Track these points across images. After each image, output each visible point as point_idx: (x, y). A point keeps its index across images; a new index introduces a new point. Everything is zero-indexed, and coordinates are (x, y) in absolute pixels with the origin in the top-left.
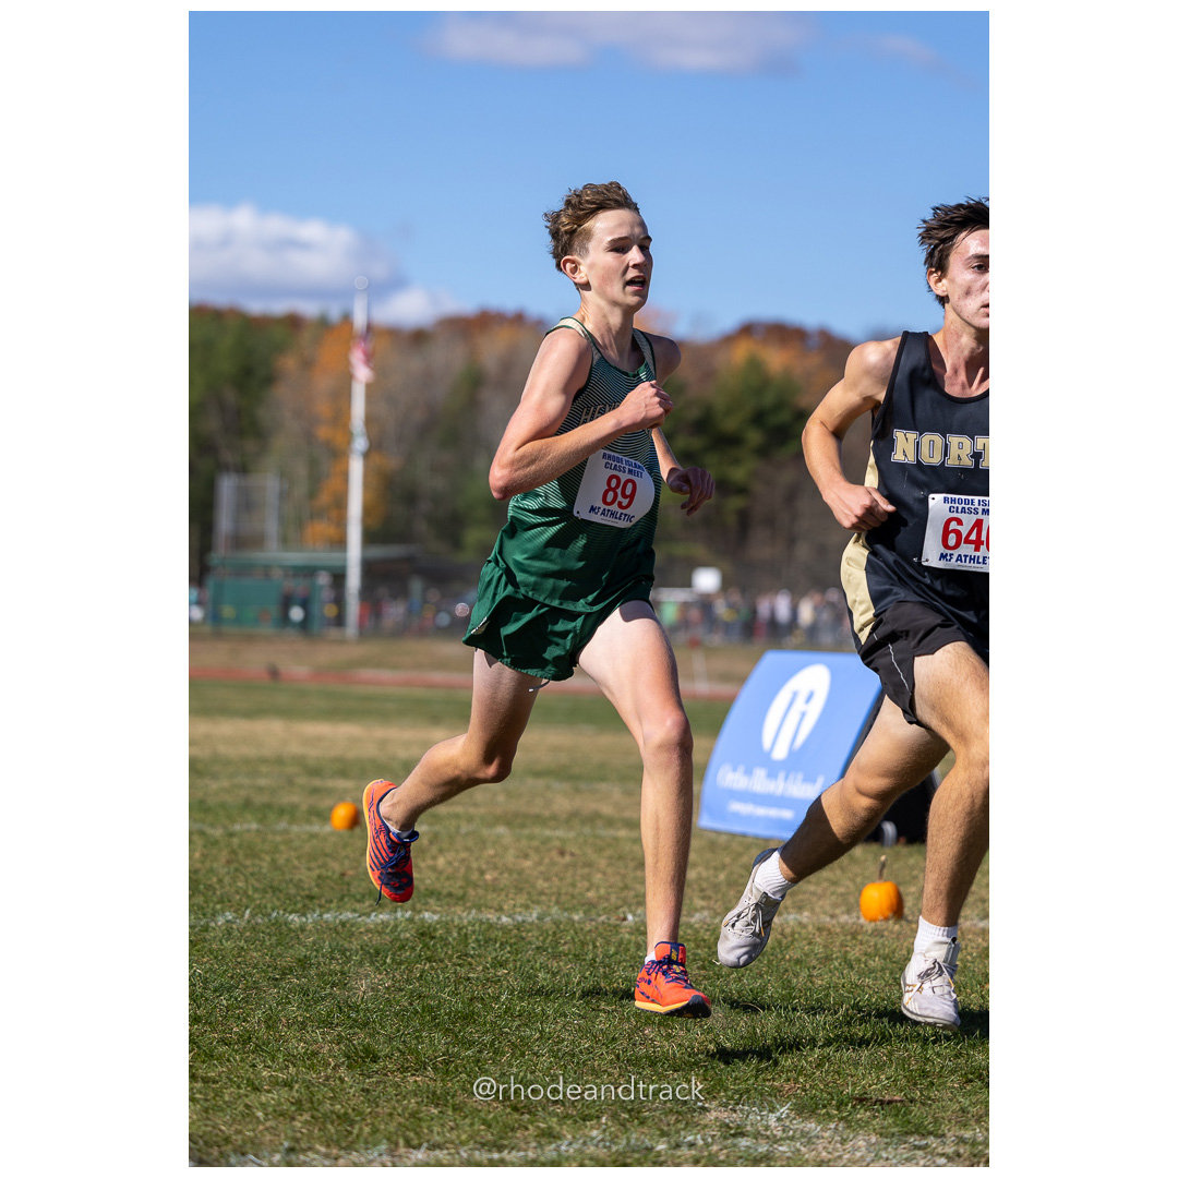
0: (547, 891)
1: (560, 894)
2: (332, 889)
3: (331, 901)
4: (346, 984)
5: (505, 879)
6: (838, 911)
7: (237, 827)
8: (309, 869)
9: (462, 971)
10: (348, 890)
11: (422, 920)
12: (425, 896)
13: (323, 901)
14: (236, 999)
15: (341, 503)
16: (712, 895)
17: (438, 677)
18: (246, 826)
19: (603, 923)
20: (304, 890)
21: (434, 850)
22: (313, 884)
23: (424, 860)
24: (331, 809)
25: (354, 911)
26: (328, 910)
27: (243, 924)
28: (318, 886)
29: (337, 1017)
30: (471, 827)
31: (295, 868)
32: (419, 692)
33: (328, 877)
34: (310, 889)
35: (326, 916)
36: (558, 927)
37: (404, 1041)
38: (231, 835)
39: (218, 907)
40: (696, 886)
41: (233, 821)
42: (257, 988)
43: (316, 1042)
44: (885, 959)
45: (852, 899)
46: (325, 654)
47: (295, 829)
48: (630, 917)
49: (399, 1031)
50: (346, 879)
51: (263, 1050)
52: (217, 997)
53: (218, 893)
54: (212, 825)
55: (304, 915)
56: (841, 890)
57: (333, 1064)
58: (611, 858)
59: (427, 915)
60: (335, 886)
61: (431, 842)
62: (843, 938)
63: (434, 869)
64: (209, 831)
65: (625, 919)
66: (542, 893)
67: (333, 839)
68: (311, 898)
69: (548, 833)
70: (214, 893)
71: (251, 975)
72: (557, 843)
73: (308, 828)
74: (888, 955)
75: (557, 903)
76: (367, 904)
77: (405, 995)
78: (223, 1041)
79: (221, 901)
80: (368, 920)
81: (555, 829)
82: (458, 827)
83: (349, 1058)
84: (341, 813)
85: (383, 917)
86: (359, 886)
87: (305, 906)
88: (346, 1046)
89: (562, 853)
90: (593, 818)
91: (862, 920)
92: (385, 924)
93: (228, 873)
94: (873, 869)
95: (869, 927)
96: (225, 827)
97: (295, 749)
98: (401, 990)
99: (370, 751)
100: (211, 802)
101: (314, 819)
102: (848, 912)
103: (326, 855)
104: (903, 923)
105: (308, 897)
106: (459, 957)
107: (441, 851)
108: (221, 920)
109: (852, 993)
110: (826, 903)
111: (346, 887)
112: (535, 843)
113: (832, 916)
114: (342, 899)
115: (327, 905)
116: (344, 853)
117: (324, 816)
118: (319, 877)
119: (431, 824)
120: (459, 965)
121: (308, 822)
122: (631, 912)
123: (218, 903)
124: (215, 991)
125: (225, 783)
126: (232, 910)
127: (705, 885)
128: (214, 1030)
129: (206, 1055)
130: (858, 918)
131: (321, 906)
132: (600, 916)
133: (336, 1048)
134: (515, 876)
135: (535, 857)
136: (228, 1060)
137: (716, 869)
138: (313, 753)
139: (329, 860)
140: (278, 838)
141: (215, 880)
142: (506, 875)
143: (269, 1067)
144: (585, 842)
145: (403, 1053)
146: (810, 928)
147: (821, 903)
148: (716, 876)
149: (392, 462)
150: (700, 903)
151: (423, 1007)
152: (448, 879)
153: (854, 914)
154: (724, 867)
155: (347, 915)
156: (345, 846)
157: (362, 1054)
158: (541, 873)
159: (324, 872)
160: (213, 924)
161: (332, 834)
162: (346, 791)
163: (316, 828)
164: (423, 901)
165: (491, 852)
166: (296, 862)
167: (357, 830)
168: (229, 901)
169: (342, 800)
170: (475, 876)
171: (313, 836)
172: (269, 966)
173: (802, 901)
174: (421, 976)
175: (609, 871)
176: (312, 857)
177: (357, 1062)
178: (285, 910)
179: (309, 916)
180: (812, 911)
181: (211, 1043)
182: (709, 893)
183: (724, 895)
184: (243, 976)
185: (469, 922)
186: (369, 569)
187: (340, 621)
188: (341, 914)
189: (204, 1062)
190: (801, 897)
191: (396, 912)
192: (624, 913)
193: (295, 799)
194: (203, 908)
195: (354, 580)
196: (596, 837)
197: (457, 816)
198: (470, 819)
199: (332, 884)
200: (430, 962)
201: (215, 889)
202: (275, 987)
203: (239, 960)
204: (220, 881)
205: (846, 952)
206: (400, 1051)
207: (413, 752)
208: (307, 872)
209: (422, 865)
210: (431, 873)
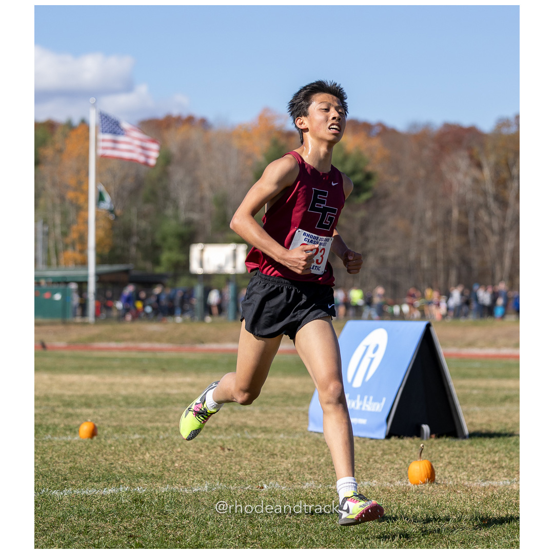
0: (213, 472)
1: (221, 474)
2: (80, 474)
3: (79, 482)
4: (88, 532)
5: (188, 466)
6: (394, 479)
8: (65, 463)
9: (161, 522)
10: (90, 475)
11: (136, 492)
12: (137, 477)
13: (73, 482)
16: (317, 472)
17: (146, 345)
19: (248, 490)
20: (63, 475)
21: (143, 449)
22: (67, 472)
23: (136, 456)
24: (79, 426)
25: (93, 488)
26: (77, 487)
28: (71, 473)
30: (167, 435)
31: (56, 462)
32: (134, 354)
33: (76, 468)
35: (75, 491)
36: (220, 494)
40: (306, 467)
44: (423, 507)
45: (403, 472)
46: (76, 333)
47: (56, 438)
48: (265, 486)
50: (89, 468)
55: (62, 491)
56: (396, 466)
58: (254, 451)
59: (139, 489)
61: (140, 445)
62: (398, 495)
63: (143, 461)
65: (263, 488)
66: (210, 474)
67: (79, 444)
68: (67, 480)
69: (214, 437)
72: (220, 443)
73: (65, 438)
74: (425, 505)
75: (220, 480)
76: (101, 483)
80: (103, 493)
81: (219, 434)
82: (158, 436)
84: (85, 428)
85: (111, 490)
89: (223, 449)
90: (241, 428)
91: (410, 484)
92: (113, 495)
94: (416, 453)
95: (414, 488)
97: (56, 390)
99: (103, 391)
101: (68, 433)
102: (401, 479)
103: (75, 454)
104: (435, 485)
106: (159, 514)
107: (147, 449)
109: (403, 528)
110: (387, 475)
112: (206, 443)
113: (391, 482)
116: (86, 453)
117: (74, 430)
118: (71, 468)
119: (141, 434)
120: (159, 518)
121: (65, 434)
122: (266, 483)
127: (312, 466)
130: (407, 483)
132: (246, 486)
134: (194, 463)
135: (207, 452)
137: (319, 455)
138: (67, 393)
139: (77, 457)
140: (46, 445)
142: (188, 463)
144: (237, 442)
146: (377, 490)
147: (384, 474)
148: (320, 460)
150: (308, 476)
152: (153, 466)
153: (405, 481)
154: (323, 455)
156: (88, 448)
158: (210, 461)
159: (74, 465)
161: (79, 441)
162: (89, 415)
163: (69, 438)
165: (179, 450)
166: (57, 459)
167: (95, 438)
169: (86, 421)
170: (169, 464)
171: (69, 443)
173: (372, 473)
175: (252, 459)
176: (66, 456)
178: (50, 488)
179: (65, 491)
180: (379, 479)
182: (314, 470)
183: (323, 472)
185: (165, 492)
186: (100, 279)
187: (84, 313)
190: (371, 471)
191: (119, 487)
192: (262, 484)
193: (56, 421)
195: (92, 287)
196: (245, 439)
197: (157, 429)
198: (166, 430)
205: (400, 503)
207: (131, 391)
208: (64, 465)
209: (136, 458)
210: (141, 463)
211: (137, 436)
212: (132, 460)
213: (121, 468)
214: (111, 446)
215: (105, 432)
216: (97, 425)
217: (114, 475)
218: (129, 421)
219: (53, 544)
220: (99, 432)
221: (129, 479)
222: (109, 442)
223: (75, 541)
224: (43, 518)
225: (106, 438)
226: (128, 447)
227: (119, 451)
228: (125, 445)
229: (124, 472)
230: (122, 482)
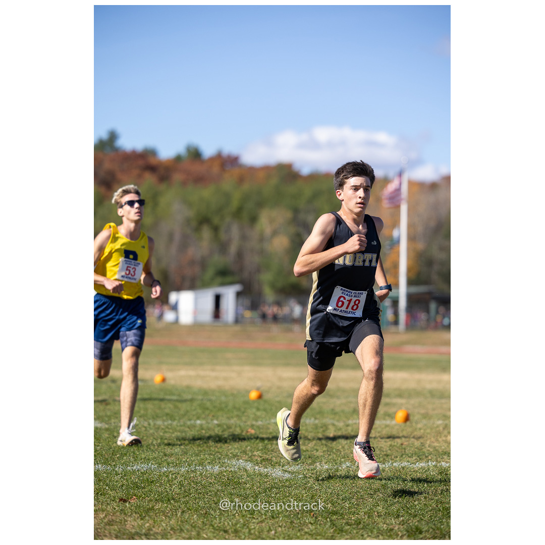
2: (397, 451)
3: (397, 457)
7: (350, 422)
10: (405, 452)
11: (441, 466)
12: (442, 454)
13: (393, 457)
14: (353, 504)
15: (396, 266)
17: (444, 349)
18: (354, 421)
20: (383, 452)
21: (446, 432)
22: (388, 449)
23: (441, 437)
24: (395, 413)
25: (408, 462)
26: (396, 461)
27: (355, 468)
28: (390, 450)
29: (402, 512)
31: (379, 441)
32: (435, 357)
33: (394, 446)
34: (386, 451)
35: (394, 464)
37: (434, 524)
38: (348, 426)
39: (343, 460)
41: (348, 419)
42: (363, 498)
43: (392, 524)
46: (389, 339)
49: (432, 519)
50: (403, 446)
51: (367, 528)
52: (344, 503)
53: (342, 453)
54: (338, 421)
55: (384, 463)
57: (400, 535)
59: (443, 463)
60: (399, 450)
61: (444, 429)
63: (446, 441)
64: (336, 423)
67: (396, 427)
68: (387, 455)
70: (341, 453)
71: (360, 493)
73: (384, 422)
76: (414, 458)
77: (434, 502)
78: (347, 524)
79: (344, 457)
80: (415, 466)
83: (408, 532)
84: (400, 415)
85: (422, 464)
86: (410, 450)
87: (384, 459)
88: (407, 526)
92: (423, 468)
93: (346, 444)
96: (344, 422)
98: (432, 500)
99: (412, 385)
100: (337, 409)
101: (387, 418)
105: (385, 455)
108: (344, 466)
111: (403, 450)
114: (402, 456)
115: (395, 459)
116: (402, 434)
117: (392, 416)
118: (391, 445)
119: (444, 420)
121: (384, 419)
123: (343, 458)
124: (343, 500)
125: (343, 401)
126: (349, 461)
128: (343, 518)
129: (340, 530)
131: (392, 459)
133: (402, 527)
136: (350, 533)
141: (340, 447)
143: (370, 536)
145: (434, 530)
149: (420, 246)
151: (443, 507)
155: (405, 464)
156: (403, 430)
157: (414, 530)
159: (393, 444)
160: (340, 468)
161: (396, 425)
162: (402, 404)
163: (388, 422)
164: (441, 457)
167: (408, 423)
168: (348, 457)
169: (400, 408)
171: (387, 426)
172: (368, 488)
174: (441, 493)
177: (412, 534)
179: (386, 464)
181: (342, 525)
184: (356, 493)
186: (410, 298)
187: (396, 322)
188: (402, 463)
189: (338, 533)
191: (428, 462)
194: (336, 460)
195: (403, 303)
199: (396, 448)
200: (445, 486)
201: (341, 451)
202: (371, 498)
203: (353, 485)
204: (343, 447)
206: (433, 529)
207: (434, 386)
208: (384, 443)
209: (440, 440)
210: (444, 444)
211: (440, 422)
212: (437, 440)
213: (429, 447)
214: (420, 429)
215: (416, 418)
216: (410, 412)
217: (424, 452)
218: (434, 409)
219: (378, 505)
220: (411, 418)
221: (435, 456)
222: (419, 426)
223: (395, 503)
224: (370, 485)
225: (417, 423)
226: (434, 430)
227: (428, 433)
228: (431, 429)
229: (431, 450)
230: (430, 458)
